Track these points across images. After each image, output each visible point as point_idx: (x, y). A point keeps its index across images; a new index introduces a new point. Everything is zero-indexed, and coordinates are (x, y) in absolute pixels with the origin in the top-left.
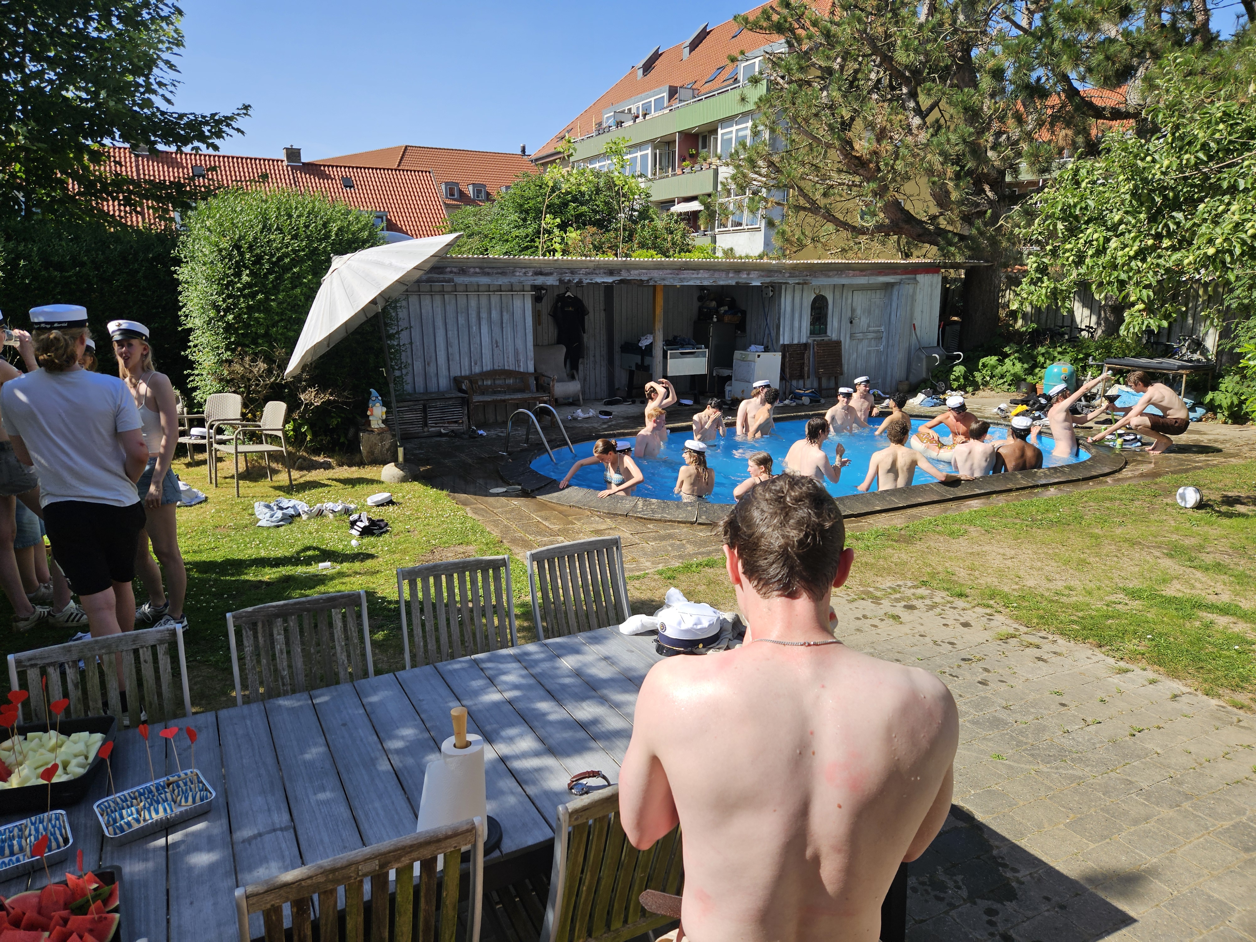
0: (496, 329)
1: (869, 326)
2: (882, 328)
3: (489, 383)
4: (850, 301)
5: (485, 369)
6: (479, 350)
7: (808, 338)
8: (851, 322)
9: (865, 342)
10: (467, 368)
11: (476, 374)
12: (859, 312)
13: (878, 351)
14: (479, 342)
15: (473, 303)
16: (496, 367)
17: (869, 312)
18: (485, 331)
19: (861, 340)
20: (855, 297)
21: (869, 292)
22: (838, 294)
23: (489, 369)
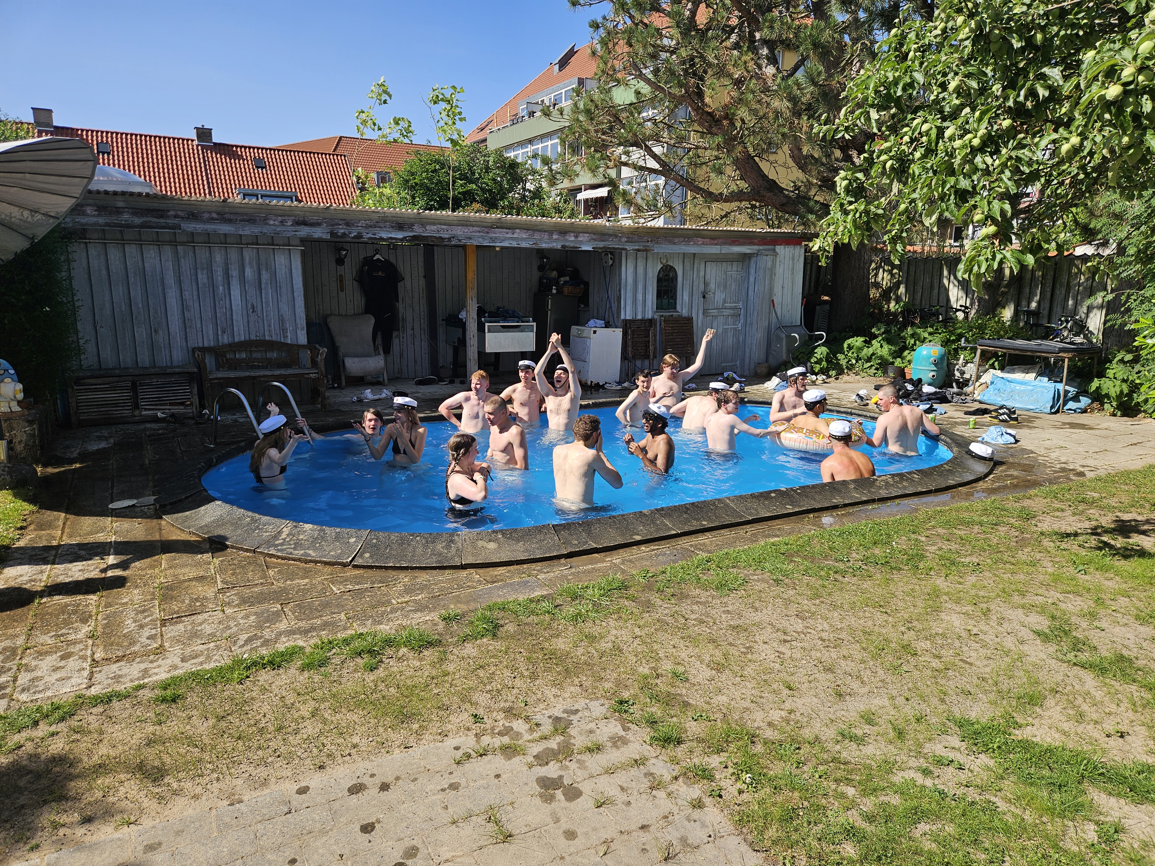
0: (252, 291)
1: (725, 302)
2: (740, 305)
3: (244, 356)
4: (702, 273)
5: (236, 340)
6: (229, 316)
7: (654, 313)
8: (704, 297)
9: (721, 319)
10: (211, 337)
11: (224, 346)
12: (712, 286)
13: (735, 329)
14: (228, 306)
15: (219, 256)
16: (253, 338)
17: (725, 287)
18: (236, 292)
19: (715, 317)
20: (708, 269)
21: (724, 264)
22: (687, 264)
23: (243, 339)
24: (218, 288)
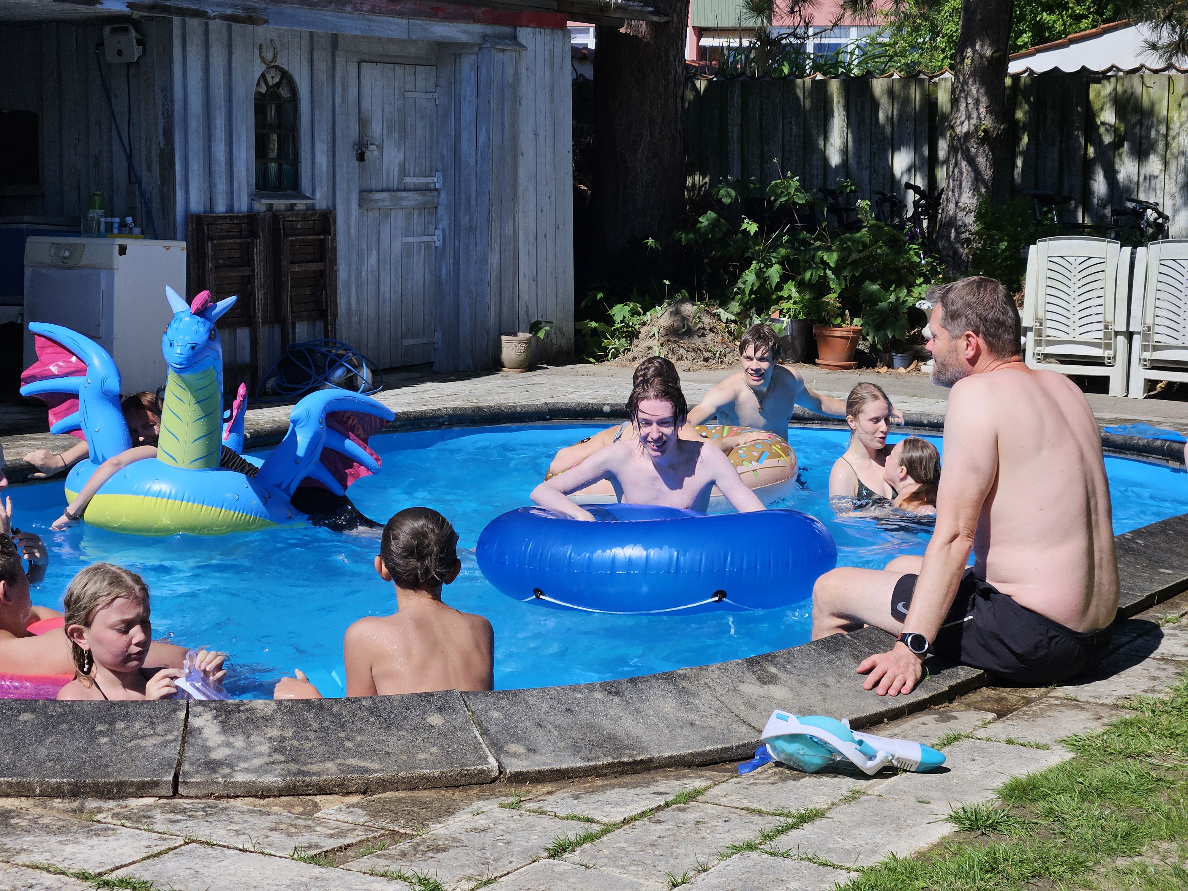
1: (403, 172)
2: (436, 181)
4: (353, 93)
7: (253, 197)
8: (361, 157)
9: (398, 218)
12: (376, 128)
13: (428, 246)
17: (403, 129)
19: (386, 213)
20: (366, 82)
21: (398, 69)
22: (321, 66)
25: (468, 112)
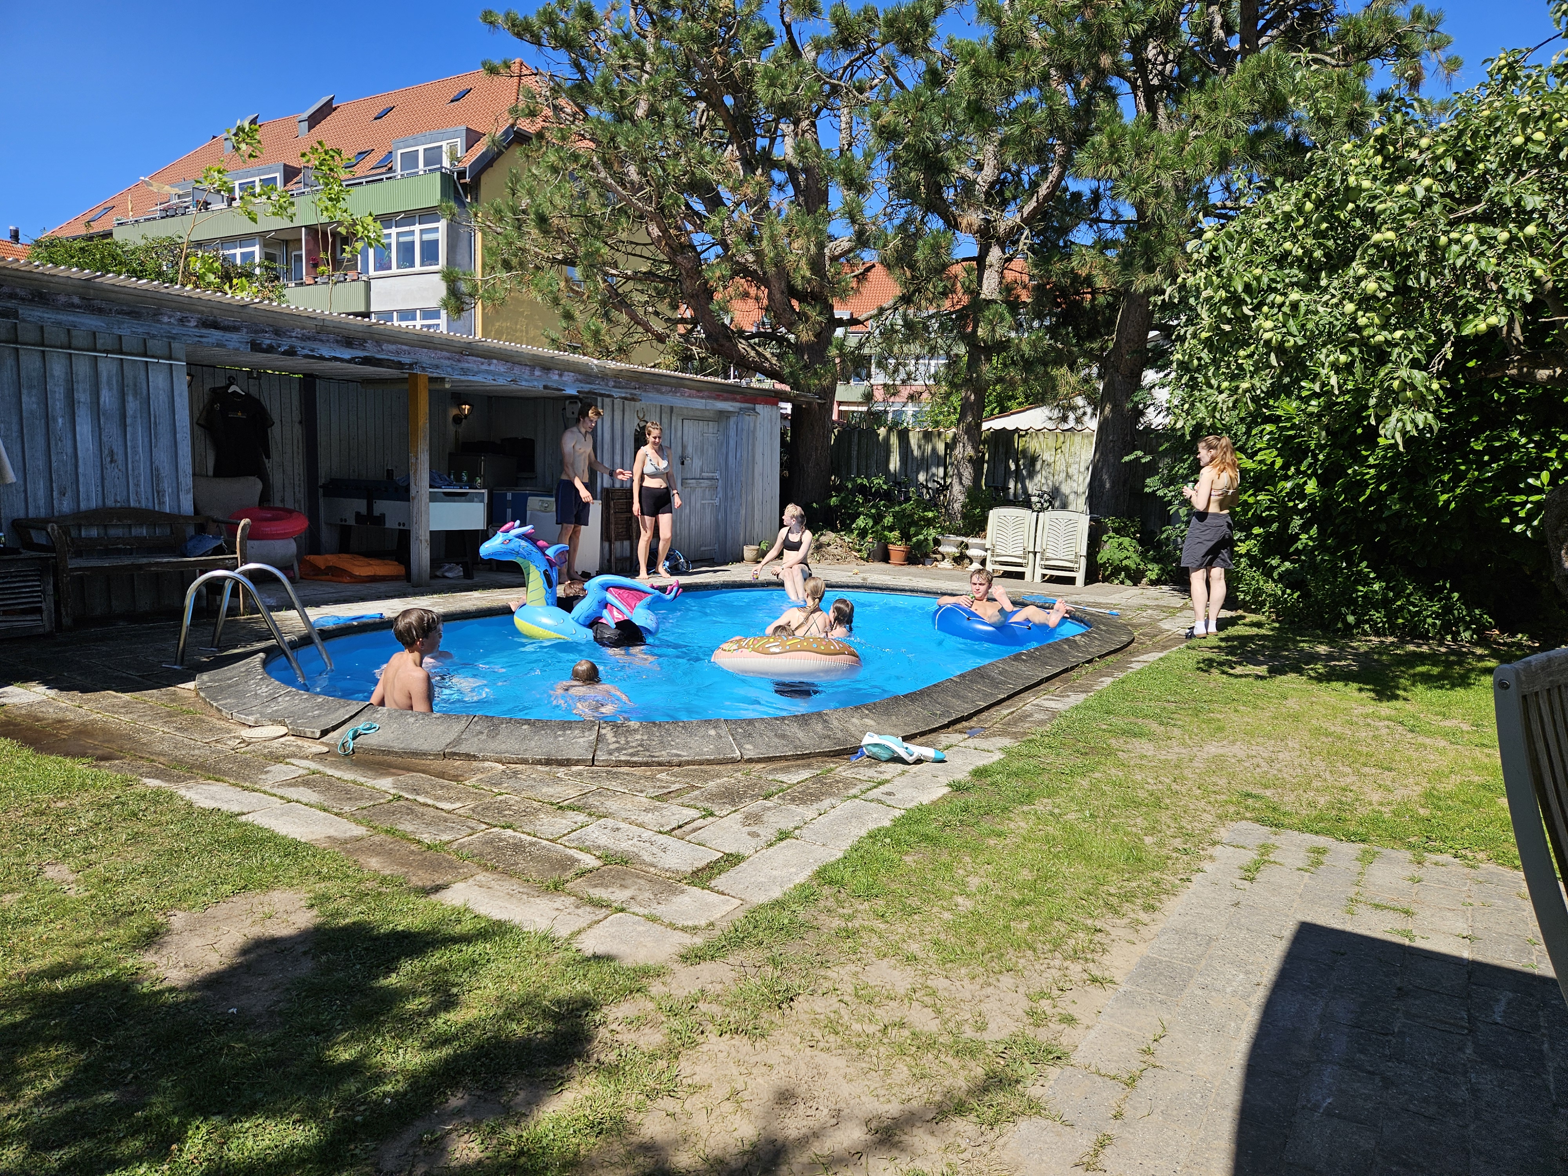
0: (111, 429)
1: (702, 471)
2: (717, 475)
3: (94, 532)
4: (679, 434)
5: (83, 506)
6: (70, 468)
8: (683, 463)
9: (699, 491)
10: (42, 502)
11: (62, 516)
12: (690, 450)
13: (712, 505)
14: (70, 451)
15: (58, 369)
16: (110, 503)
17: (702, 450)
18: (84, 428)
19: (694, 489)
20: (686, 428)
21: (701, 423)
23: (93, 505)
24: (55, 420)
25: (732, 443)
